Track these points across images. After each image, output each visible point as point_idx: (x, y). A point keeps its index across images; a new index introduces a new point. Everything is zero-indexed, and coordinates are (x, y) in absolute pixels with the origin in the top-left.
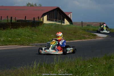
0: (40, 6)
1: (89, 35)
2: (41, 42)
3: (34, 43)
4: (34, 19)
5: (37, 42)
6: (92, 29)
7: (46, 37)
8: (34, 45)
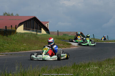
0: (17, 15)
1: (63, 44)
2: (12, 51)
3: (5, 52)
4: (6, 28)
5: (8, 51)
6: (68, 38)
7: (18, 46)
8: (5, 54)
